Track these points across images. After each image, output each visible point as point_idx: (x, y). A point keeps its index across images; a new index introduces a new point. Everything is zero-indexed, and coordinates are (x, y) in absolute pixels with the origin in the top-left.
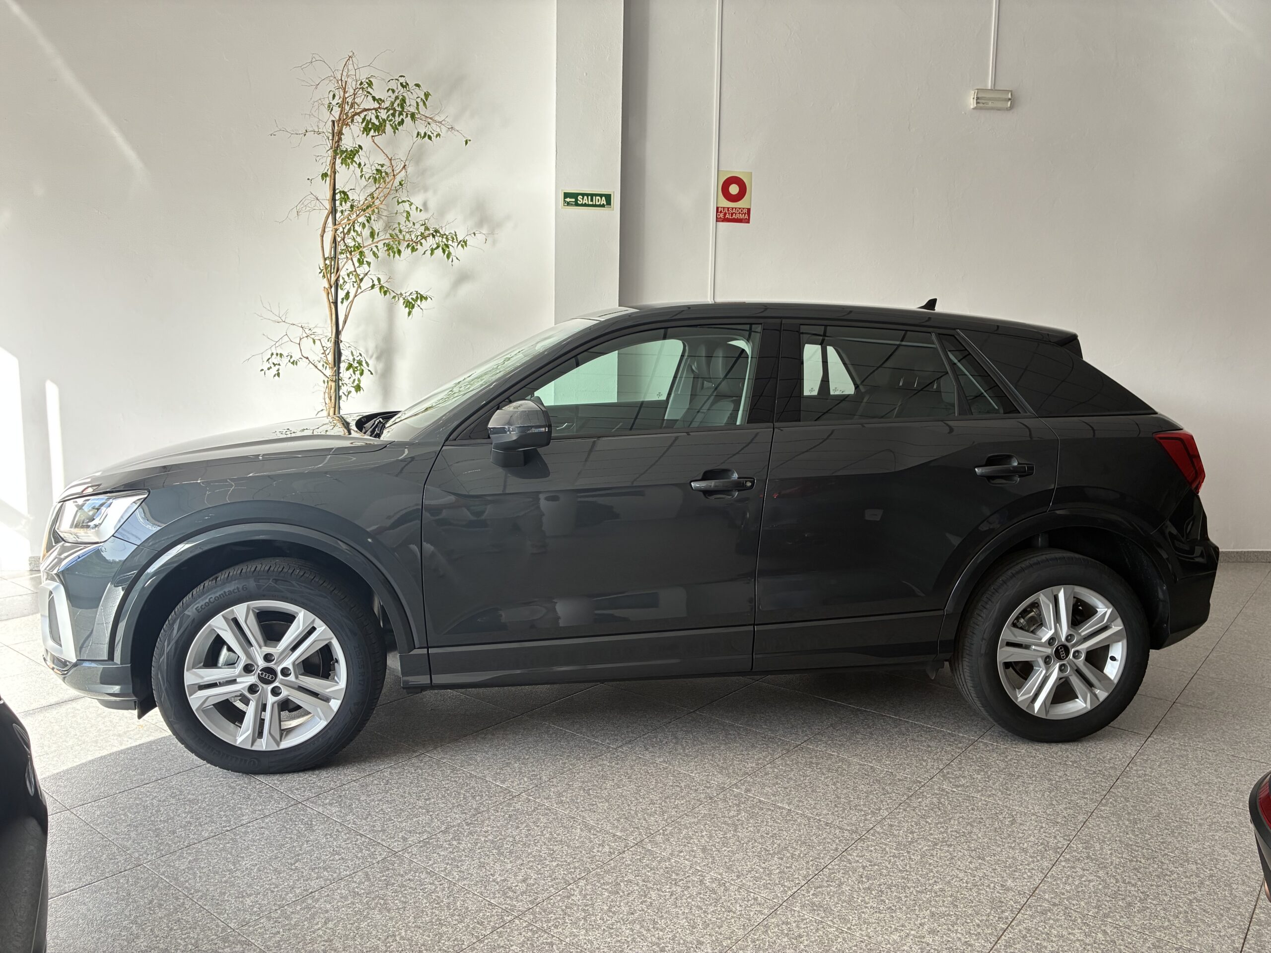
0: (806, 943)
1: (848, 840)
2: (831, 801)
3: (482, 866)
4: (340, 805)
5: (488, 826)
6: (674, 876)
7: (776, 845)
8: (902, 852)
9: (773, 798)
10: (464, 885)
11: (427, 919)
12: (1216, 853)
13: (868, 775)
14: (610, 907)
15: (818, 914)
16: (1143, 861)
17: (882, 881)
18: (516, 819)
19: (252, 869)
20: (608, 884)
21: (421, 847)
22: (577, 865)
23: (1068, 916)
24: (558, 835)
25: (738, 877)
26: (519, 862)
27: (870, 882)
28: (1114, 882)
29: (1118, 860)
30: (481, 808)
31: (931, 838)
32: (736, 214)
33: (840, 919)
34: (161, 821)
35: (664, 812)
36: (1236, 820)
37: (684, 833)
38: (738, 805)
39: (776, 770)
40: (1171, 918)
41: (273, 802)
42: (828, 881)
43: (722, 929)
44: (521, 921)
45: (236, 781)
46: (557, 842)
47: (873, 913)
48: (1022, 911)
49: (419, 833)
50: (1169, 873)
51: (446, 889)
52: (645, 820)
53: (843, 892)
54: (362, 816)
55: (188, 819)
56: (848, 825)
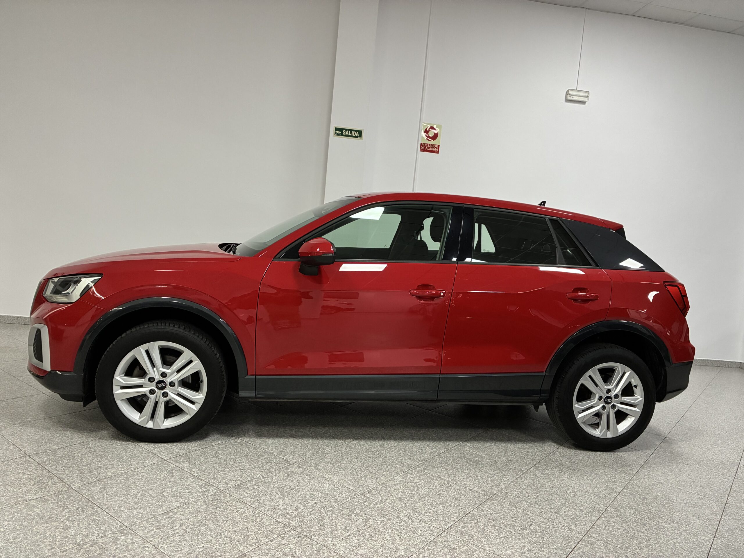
0: (458, 552)
1: (482, 499)
2: (472, 478)
3: (272, 500)
4: (189, 463)
5: (275, 479)
6: (383, 512)
7: (441, 499)
8: (512, 507)
9: (439, 474)
10: (262, 510)
11: (240, 527)
12: (689, 518)
13: (493, 465)
14: (346, 527)
15: (465, 538)
16: (648, 520)
17: (501, 522)
18: (292, 476)
19: (137, 495)
20: (344, 514)
21: (236, 488)
22: (327, 503)
23: (606, 547)
24: (316, 486)
25: (419, 515)
26: (294, 500)
27: (495, 522)
28: (632, 530)
29: (634, 519)
30: (271, 469)
31: (529, 501)
32: (431, 148)
33: (477, 541)
34: (83, 465)
35: (377, 478)
36: (700, 502)
37: (388, 490)
38: (419, 477)
39: (441, 459)
40: (664, 551)
41: (149, 459)
42: (470, 520)
43: (410, 542)
44: (295, 531)
45: (127, 446)
46: (315, 490)
47: (496, 539)
48: (580, 543)
49: (235, 481)
50: (663, 528)
51: (251, 512)
52: (366, 481)
53: (479, 527)
54: (202, 470)
55: (99, 465)
56: (482, 491)
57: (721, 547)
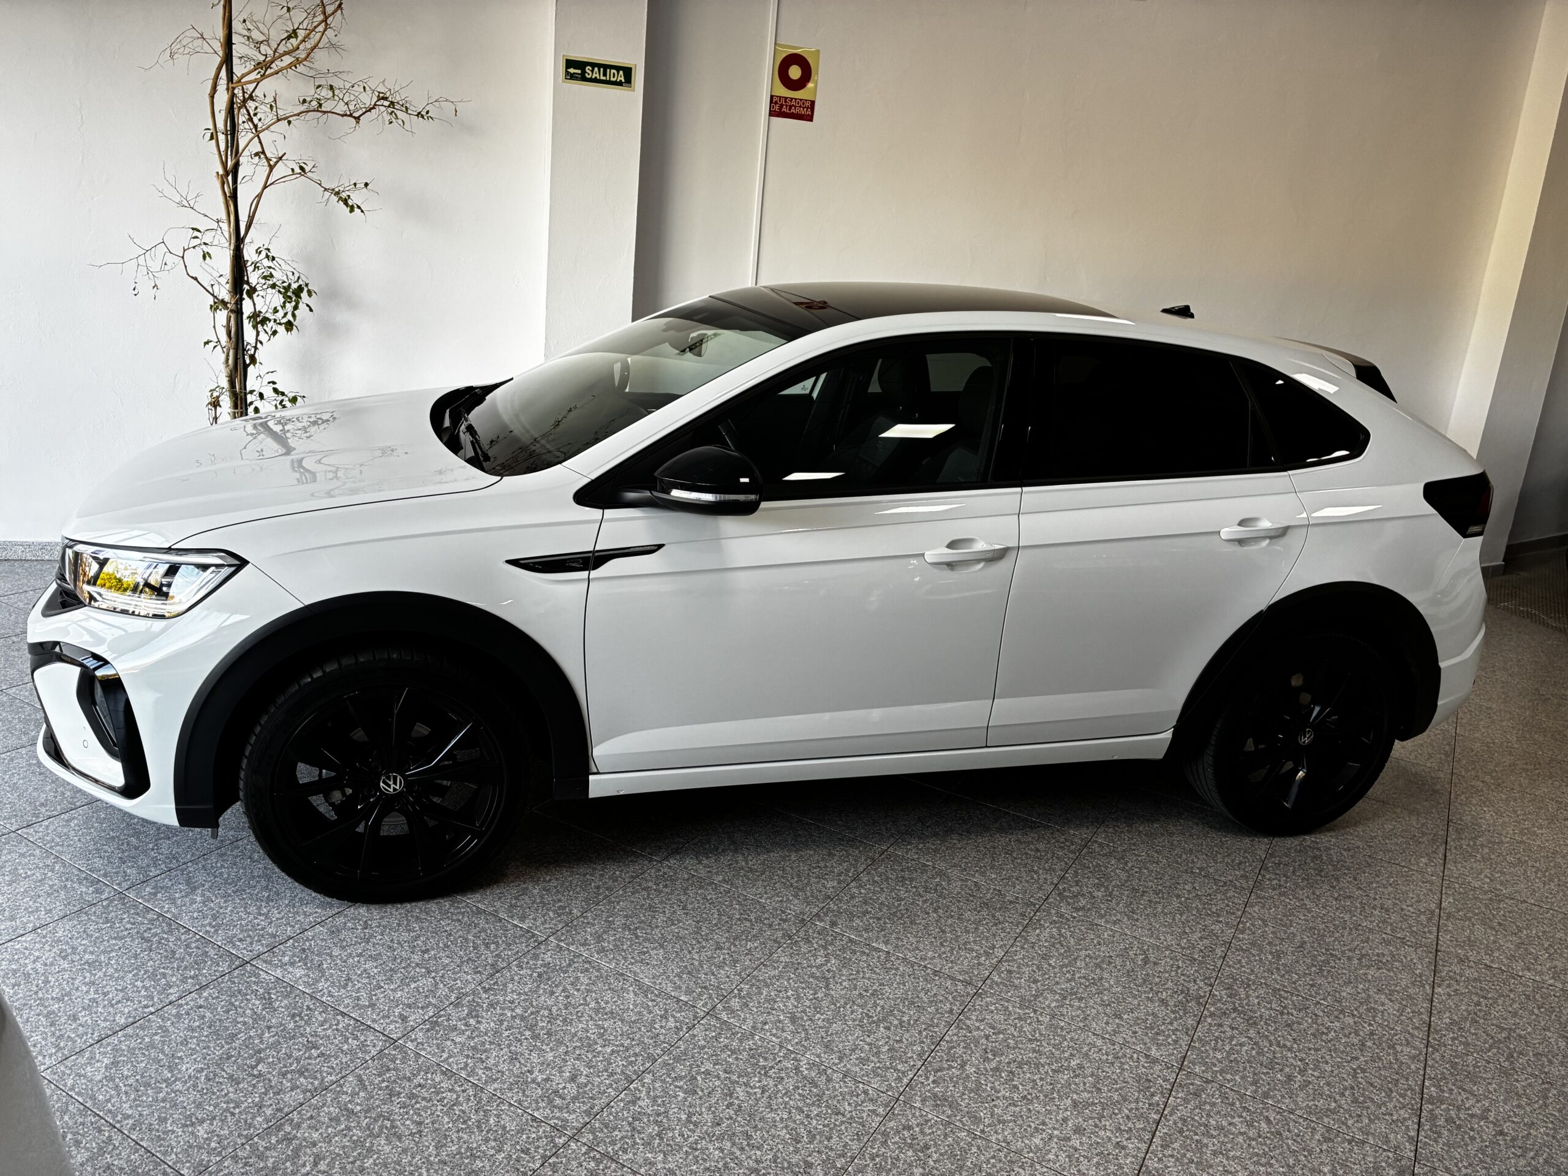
0: (935, 1156)
1: (963, 996)
2: (935, 938)
3: (514, 1058)
4: (306, 964)
5: (513, 992)
6: (762, 1063)
7: (879, 1008)
8: (1027, 1011)
9: (865, 935)
10: (495, 1090)
11: (453, 1148)
12: (1372, 1000)
13: (973, 896)
14: (690, 1115)
15: (944, 1112)
16: (1295, 1013)
17: (1011, 1056)
18: (549, 979)
19: (197, 1078)
20: (681, 1078)
21: (428, 1030)
22: (637, 1050)
23: (1224, 1097)
24: (607, 1003)
25: (840, 1059)
26: (562, 1049)
27: (998, 1059)
28: (1268, 1045)
29: (1267, 1012)
30: (499, 963)
31: (1057, 988)
32: (795, 107)
33: (970, 1118)
35: (736, 961)
36: (1386, 952)
37: (765, 993)
38: (825, 948)
39: (863, 891)
40: (1338, 1097)
41: (209, 963)
42: (947, 1060)
43: (833, 1141)
44: (579, 1144)
45: (150, 929)
46: (606, 1014)
47: (1007, 1107)
48: (1173, 1093)
49: (422, 1008)
50: (1325, 1031)
51: (472, 1098)
52: (713, 974)
53: (968, 1076)
54: (340, 982)
55: (92, 995)
56: (960, 973)
57: (1443, 1073)
